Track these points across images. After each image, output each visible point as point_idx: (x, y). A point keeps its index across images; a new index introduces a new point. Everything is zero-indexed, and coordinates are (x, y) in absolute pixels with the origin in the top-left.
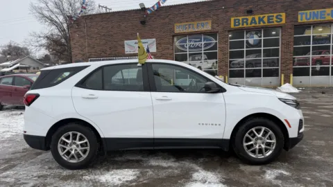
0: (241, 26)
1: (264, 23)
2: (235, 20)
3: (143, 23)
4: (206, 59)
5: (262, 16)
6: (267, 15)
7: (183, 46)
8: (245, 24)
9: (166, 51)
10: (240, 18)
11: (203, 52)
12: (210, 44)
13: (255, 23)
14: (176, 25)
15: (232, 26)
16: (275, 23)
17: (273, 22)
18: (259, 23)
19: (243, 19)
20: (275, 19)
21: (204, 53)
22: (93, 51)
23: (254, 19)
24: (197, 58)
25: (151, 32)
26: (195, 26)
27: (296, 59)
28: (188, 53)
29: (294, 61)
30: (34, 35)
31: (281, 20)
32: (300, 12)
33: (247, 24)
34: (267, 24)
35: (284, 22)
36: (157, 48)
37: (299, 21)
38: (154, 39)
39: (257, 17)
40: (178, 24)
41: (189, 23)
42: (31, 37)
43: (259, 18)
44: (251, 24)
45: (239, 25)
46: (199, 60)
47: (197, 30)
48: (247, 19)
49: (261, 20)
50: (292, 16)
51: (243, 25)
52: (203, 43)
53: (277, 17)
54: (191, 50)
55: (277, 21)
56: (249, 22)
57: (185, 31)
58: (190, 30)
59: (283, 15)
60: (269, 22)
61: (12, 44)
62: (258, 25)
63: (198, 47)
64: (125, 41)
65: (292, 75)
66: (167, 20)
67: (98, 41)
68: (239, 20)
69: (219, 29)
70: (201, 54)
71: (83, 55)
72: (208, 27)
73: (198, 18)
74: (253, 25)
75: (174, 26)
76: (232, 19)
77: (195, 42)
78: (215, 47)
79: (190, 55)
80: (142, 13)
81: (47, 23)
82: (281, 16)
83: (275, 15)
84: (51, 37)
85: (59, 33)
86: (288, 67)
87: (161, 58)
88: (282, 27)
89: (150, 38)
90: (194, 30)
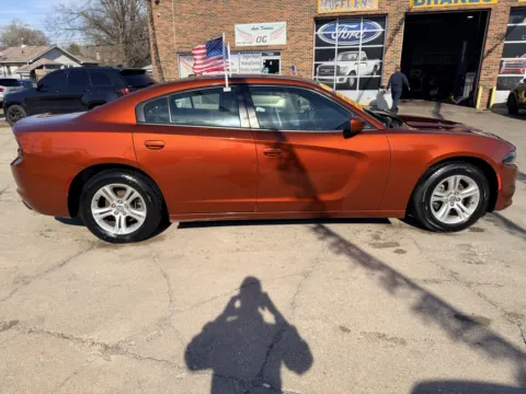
0: (425, 5)
1: (464, 1)
4: (364, 59)
7: (329, 36)
8: (432, 2)
9: (302, 43)
11: (360, 47)
12: (373, 33)
14: (321, 1)
15: (412, 5)
16: (481, 2)
17: (479, 1)
21: (363, 49)
22: (185, 40)
24: (350, 56)
25: (279, 11)
26: (352, 3)
27: (504, 63)
28: (336, 48)
29: (501, 65)
30: (63, 9)
33: (436, 3)
34: (468, 3)
35: (494, 1)
36: (288, 39)
38: (285, 23)
42: (58, 15)
45: (423, 3)
46: (353, 59)
47: (354, 10)
51: (429, 3)
52: (362, 32)
54: (341, 43)
57: (334, 10)
58: (344, 9)
60: (471, 0)
61: (17, 24)
62: (453, 4)
63: (353, 39)
64: (237, 26)
65: (495, 88)
67: (192, 25)
69: (387, 9)
70: (358, 49)
71: (169, 47)
72: (373, 5)
74: (445, 4)
75: (317, 2)
77: (350, 29)
78: (381, 40)
79: (340, 51)
84: (90, 13)
85: (101, 7)
86: (490, 76)
87: (294, 55)
88: (490, 9)
89: (277, 21)
90: (350, 10)
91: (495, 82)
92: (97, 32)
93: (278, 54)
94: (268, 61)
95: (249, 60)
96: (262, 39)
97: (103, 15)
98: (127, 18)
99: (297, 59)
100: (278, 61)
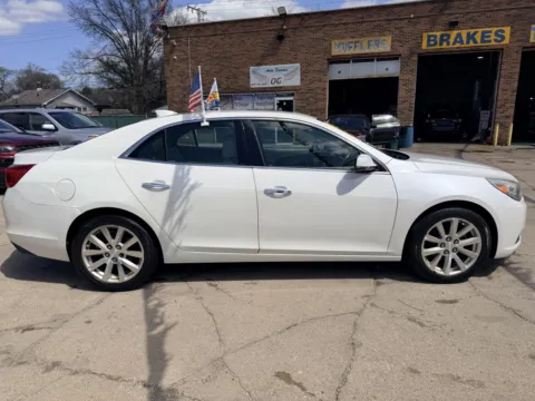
0: (438, 46)
1: (475, 42)
2: (429, 36)
3: (280, 38)
5: (472, 31)
6: (480, 30)
8: (445, 44)
9: (317, 84)
10: (438, 34)
13: (462, 42)
14: (335, 43)
15: (424, 46)
16: (493, 43)
17: (490, 41)
18: (468, 43)
19: (442, 36)
20: (493, 37)
23: (459, 35)
25: (293, 53)
26: (365, 44)
30: (78, 55)
31: (503, 38)
32: (533, 26)
33: (448, 44)
34: (479, 44)
35: (506, 41)
36: (302, 79)
37: (532, 40)
38: (298, 65)
39: (464, 33)
40: (337, 42)
41: (356, 40)
42: (75, 60)
43: (468, 34)
44: (454, 43)
45: (435, 44)
47: (367, 51)
48: (449, 36)
49: (471, 37)
50: (521, 32)
51: (441, 44)
53: (496, 34)
55: (496, 40)
56: (452, 40)
57: (348, 52)
58: (358, 51)
59: (507, 30)
60: (482, 41)
61: (33, 69)
62: (465, 45)
64: (252, 68)
65: (512, 125)
66: (320, 34)
67: (207, 68)
68: (436, 36)
69: (403, 50)
72: (385, 46)
73: (370, 33)
74: (458, 45)
75: (330, 45)
76: (425, 35)
80: (281, 22)
81: (98, 35)
82: (503, 31)
83: (494, 29)
84: (105, 59)
85: (116, 52)
86: (506, 113)
87: (308, 95)
88: (502, 49)
89: (291, 63)
90: (362, 52)
91: (511, 120)
92: (111, 75)
93: (293, 95)
94: (281, 102)
95: (264, 101)
96: (277, 81)
97: (117, 60)
98: (141, 62)
99: (311, 99)
100: (291, 101)
